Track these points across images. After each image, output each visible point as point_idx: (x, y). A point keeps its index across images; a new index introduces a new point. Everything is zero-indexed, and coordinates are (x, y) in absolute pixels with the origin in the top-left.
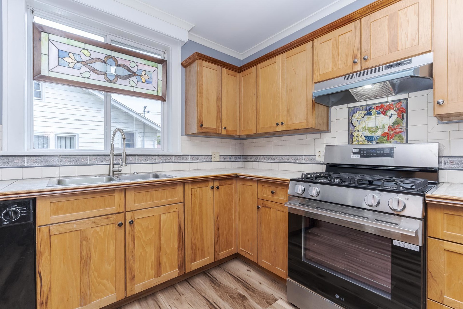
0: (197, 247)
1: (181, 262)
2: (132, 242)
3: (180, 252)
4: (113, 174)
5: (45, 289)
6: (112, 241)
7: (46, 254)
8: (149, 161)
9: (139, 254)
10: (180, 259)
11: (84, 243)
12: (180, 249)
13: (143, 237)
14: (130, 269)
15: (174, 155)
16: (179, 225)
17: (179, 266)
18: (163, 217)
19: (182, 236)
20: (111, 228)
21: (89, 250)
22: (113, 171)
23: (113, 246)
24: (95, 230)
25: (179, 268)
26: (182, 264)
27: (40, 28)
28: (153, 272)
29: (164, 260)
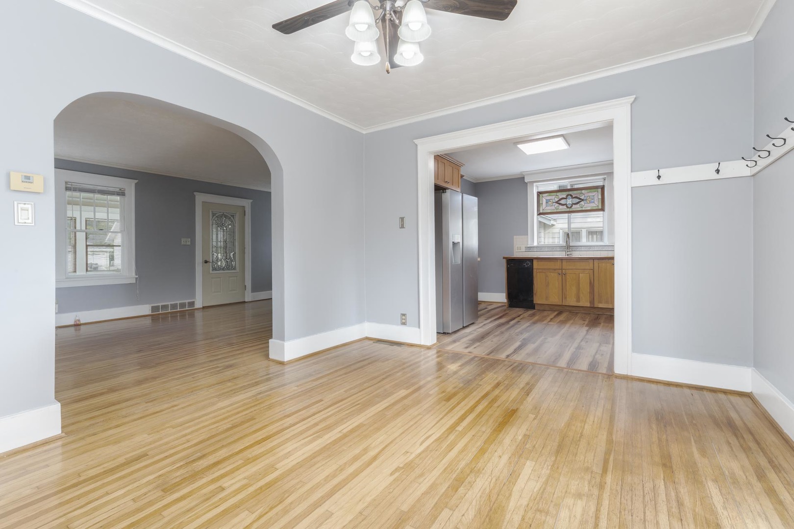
2: (565, 283)
3: (591, 295)
6: (557, 280)
7: (536, 278)
9: (568, 289)
10: (590, 299)
11: (546, 278)
12: (591, 293)
13: (570, 282)
14: (564, 294)
16: (590, 281)
18: (580, 275)
20: (556, 274)
21: (548, 281)
23: (557, 282)
24: (551, 274)
25: (590, 302)
26: (592, 301)
27: (539, 193)
28: (575, 299)
29: (581, 295)
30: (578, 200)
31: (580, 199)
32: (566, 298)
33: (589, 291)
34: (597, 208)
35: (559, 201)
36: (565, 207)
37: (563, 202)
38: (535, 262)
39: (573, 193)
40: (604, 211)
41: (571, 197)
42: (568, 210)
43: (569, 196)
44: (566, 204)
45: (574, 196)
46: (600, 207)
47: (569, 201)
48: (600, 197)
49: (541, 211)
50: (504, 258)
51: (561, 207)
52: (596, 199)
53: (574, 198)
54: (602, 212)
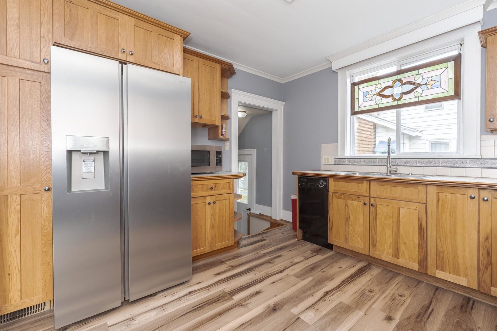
0: (446, 258)
1: (422, 260)
2: (374, 220)
3: (420, 250)
4: (390, 173)
5: (331, 223)
6: (361, 213)
7: (331, 206)
8: (431, 165)
9: (380, 231)
10: (420, 256)
11: (346, 207)
12: (421, 247)
13: (383, 220)
14: (373, 238)
15: (469, 159)
16: (420, 224)
17: (420, 262)
18: (402, 210)
19: (424, 236)
20: (360, 204)
21: (349, 212)
22: (390, 171)
23: (362, 216)
24: (352, 203)
25: (419, 264)
26: (423, 263)
27: (354, 85)
28: (391, 251)
29: (402, 248)
30: (411, 87)
31: (415, 84)
32: (375, 245)
33: (417, 242)
34: (446, 95)
35: (382, 91)
36: (390, 99)
37: (387, 92)
38: (331, 182)
39: (405, 77)
40: (460, 99)
41: (400, 84)
42: (395, 103)
43: (398, 82)
44: (392, 96)
45: (404, 82)
46: (451, 93)
47: (397, 90)
48: (452, 75)
49: (357, 109)
50: (294, 173)
51: (385, 100)
52: (444, 79)
53: (405, 84)
54: (455, 102)
